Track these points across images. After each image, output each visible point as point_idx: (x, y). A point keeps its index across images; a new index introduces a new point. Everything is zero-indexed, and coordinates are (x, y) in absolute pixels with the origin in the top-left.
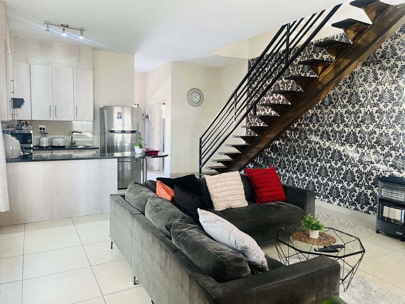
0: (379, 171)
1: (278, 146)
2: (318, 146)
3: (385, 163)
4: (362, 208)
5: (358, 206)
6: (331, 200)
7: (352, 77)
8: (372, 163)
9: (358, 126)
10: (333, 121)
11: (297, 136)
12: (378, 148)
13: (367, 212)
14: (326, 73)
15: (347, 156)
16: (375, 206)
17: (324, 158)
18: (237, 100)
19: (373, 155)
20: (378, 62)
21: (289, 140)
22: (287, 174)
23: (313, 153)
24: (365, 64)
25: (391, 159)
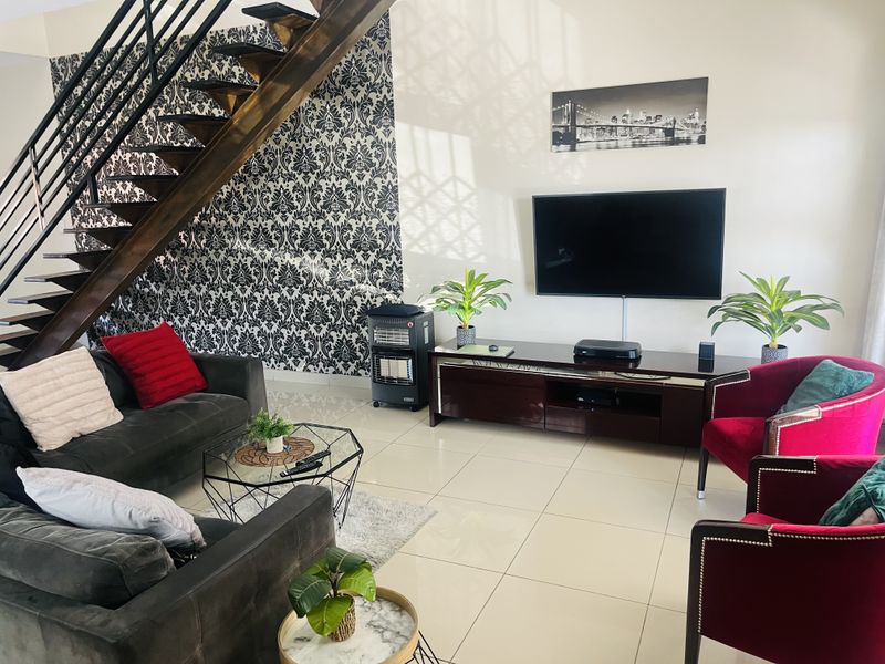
0: (365, 297)
1: (164, 268)
2: (250, 259)
3: (373, 280)
4: (346, 367)
5: (340, 365)
6: (292, 364)
7: (295, 120)
8: (352, 283)
9: (320, 215)
10: (273, 208)
11: (204, 241)
12: (359, 256)
13: (356, 373)
14: (246, 110)
15: (308, 275)
16: (367, 360)
17: (265, 284)
18: (40, 165)
19: (352, 268)
20: (339, 92)
21: (186, 252)
22: (194, 325)
23: (242, 276)
24: (316, 94)
25: (381, 274)
